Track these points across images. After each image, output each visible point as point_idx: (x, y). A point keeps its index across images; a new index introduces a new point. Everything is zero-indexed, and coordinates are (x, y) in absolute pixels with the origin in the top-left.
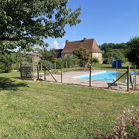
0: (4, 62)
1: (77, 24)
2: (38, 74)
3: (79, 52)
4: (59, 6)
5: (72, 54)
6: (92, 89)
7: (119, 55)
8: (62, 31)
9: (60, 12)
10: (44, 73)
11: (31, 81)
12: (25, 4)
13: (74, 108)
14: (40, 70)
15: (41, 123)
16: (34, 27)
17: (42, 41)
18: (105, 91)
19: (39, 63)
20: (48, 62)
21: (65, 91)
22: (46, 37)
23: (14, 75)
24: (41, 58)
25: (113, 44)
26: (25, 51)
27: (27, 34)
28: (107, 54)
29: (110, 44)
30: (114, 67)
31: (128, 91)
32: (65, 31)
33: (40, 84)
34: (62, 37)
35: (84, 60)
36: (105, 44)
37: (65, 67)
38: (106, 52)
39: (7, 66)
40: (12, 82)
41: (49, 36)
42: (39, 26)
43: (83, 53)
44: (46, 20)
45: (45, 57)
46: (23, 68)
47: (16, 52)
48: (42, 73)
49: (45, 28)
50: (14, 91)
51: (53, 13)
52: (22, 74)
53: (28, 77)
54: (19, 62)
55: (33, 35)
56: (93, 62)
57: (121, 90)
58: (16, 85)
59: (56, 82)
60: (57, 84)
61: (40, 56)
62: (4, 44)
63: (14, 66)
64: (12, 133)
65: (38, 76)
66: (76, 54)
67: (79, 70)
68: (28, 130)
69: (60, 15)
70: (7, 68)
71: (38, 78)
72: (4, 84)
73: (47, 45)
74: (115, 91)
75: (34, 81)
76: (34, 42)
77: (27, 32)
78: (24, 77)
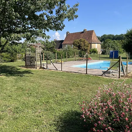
0: (10, 52)
1: (75, 19)
2: (41, 63)
3: (78, 43)
4: (59, 3)
5: (73, 45)
6: (88, 76)
7: (117, 46)
8: (62, 25)
9: (60, 8)
10: (46, 63)
11: (35, 69)
12: (30, 2)
13: (71, 90)
14: (43, 60)
15: (44, 100)
16: (37, 22)
17: (44, 33)
18: (99, 77)
19: (42, 53)
20: (50, 52)
21: (64, 77)
22: (48, 30)
23: (19, 64)
24: (44, 49)
25: (113, 36)
26: (29, 42)
27: (31, 28)
28: (106, 45)
29: (109, 35)
30: (111, 57)
31: (119, 78)
32: (64, 25)
33: (43, 71)
34: (61, 30)
35: (83, 50)
36: (104, 35)
37: (65, 57)
38: (105, 43)
39: (13, 56)
40: (18, 70)
41: (51, 29)
42: (41, 20)
43: (82, 44)
44: (48, 15)
45: (47, 47)
46: (27, 57)
47: (23, 43)
48: (44, 62)
49: (46, 22)
50: (21, 77)
51: (54, 8)
52: (26, 63)
53: (32, 66)
54: (23, 52)
55: (36, 29)
56: (92, 52)
57: (114, 77)
58: (22, 72)
59: (57, 70)
60: (58, 72)
61: (42, 47)
62: (12, 36)
63: (18, 56)
64: (22, 106)
65: (41, 65)
66: (76, 45)
67: (78, 60)
68: (34, 104)
69: (60, 11)
70: (12, 58)
71: (41, 66)
72: (11, 71)
73: (48, 37)
74: (108, 77)
75: (37, 69)
76: (38, 35)
77: (31, 25)
78: (29, 66)
